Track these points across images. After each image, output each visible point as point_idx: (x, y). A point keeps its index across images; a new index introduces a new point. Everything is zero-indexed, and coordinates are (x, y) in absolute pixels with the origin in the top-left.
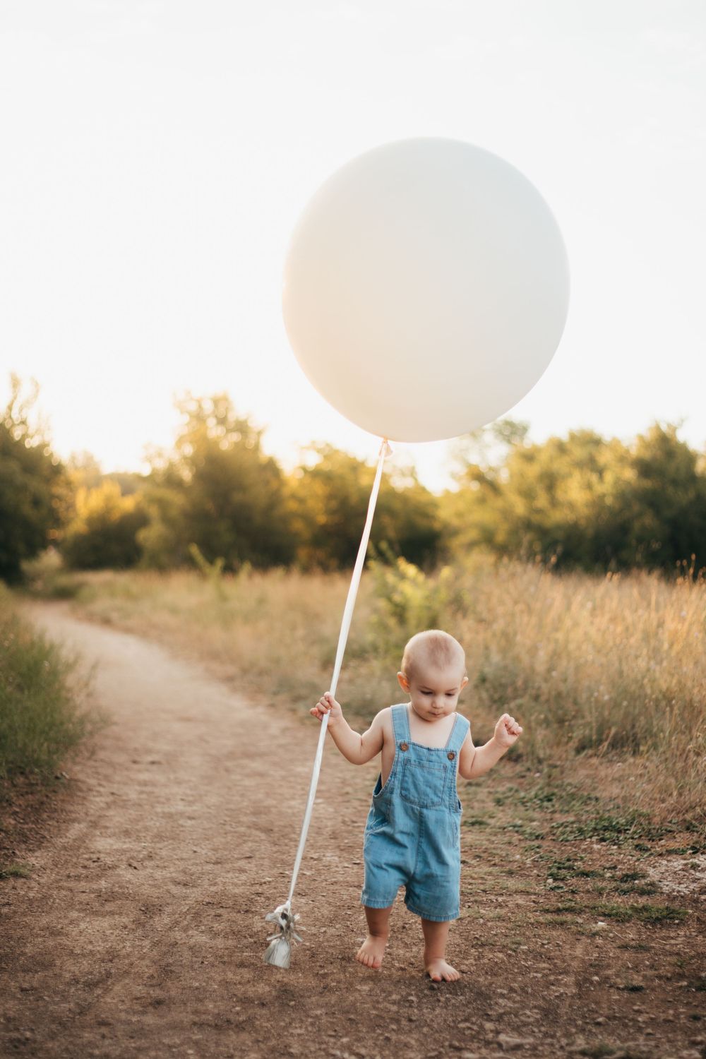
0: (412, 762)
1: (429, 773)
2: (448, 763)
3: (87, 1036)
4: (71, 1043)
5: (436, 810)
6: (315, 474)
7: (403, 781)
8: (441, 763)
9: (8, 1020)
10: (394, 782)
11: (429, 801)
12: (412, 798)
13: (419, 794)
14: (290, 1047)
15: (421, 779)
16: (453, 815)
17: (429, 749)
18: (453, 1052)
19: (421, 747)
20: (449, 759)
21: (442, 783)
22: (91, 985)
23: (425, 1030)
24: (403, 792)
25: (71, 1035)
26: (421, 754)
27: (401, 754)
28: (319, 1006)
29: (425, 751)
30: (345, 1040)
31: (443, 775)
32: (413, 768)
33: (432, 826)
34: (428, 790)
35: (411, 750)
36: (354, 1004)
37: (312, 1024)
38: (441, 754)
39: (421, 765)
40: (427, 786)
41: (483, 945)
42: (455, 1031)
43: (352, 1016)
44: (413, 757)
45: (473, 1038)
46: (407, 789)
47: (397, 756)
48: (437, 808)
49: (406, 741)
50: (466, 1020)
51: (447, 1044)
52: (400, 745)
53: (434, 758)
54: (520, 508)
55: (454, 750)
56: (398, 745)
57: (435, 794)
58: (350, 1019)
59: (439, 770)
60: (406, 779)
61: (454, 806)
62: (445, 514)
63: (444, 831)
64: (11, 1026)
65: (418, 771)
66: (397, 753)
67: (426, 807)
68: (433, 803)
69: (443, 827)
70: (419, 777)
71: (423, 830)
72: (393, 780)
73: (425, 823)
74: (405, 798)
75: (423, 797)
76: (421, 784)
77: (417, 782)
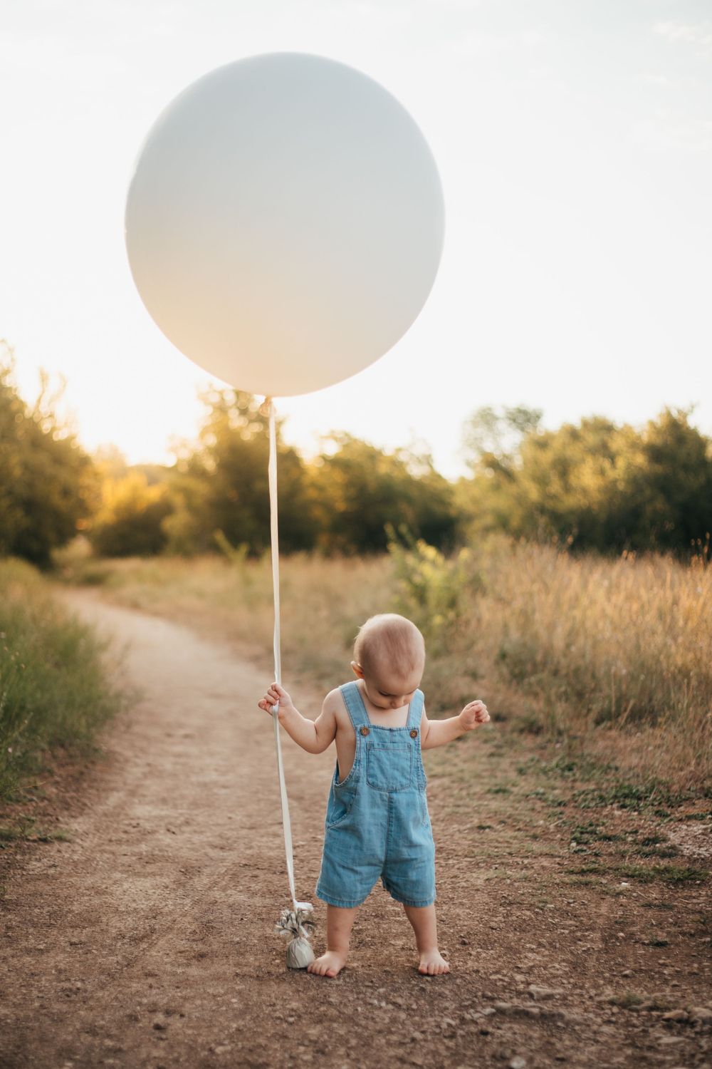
0: (376, 746)
1: (395, 755)
2: (412, 742)
3: (135, 986)
4: (120, 992)
5: (406, 793)
6: (334, 463)
7: (368, 768)
8: (405, 742)
9: (60, 971)
10: (359, 770)
11: (398, 784)
12: (380, 785)
13: (386, 779)
15: (388, 763)
16: (422, 795)
17: (391, 730)
18: (486, 1001)
19: (383, 729)
20: (412, 737)
21: (409, 763)
22: (137, 940)
24: (370, 779)
25: (120, 985)
26: (384, 736)
27: (363, 740)
29: (387, 732)
30: (382, 990)
31: (409, 754)
32: (377, 752)
33: (403, 812)
34: (397, 774)
35: (372, 733)
36: (389, 957)
38: (404, 733)
39: (384, 748)
40: (394, 769)
41: (510, 904)
42: (487, 983)
43: (388, 969)
44: (376, 741)
45: (504, 988)
46: (373, 776)
47: (358, 742)
48: (406, 790)
49: (366, 725)
50: (497, 973)
51: (480, 994)
52: (360, 730)
53: (398, 738)
54: (534, 494)
55: (416, 727)
56: (358, 730)
57: (403, 775)
58: (385, 971)
59: (404, 750)
60: (372, 764)
61: (423, 786)
62: (461, 501)
64: (63, 977)
65: (383, 755)
66: (357, 738)
67: (396, 791)
68: (402, 785)
70: (385, 760)
71: (392, 817)
72: (357, 767)
73: (396, 808)
74: (373, 786)
75: (391, 781)
76: (388, 767)
77: (383, 767)
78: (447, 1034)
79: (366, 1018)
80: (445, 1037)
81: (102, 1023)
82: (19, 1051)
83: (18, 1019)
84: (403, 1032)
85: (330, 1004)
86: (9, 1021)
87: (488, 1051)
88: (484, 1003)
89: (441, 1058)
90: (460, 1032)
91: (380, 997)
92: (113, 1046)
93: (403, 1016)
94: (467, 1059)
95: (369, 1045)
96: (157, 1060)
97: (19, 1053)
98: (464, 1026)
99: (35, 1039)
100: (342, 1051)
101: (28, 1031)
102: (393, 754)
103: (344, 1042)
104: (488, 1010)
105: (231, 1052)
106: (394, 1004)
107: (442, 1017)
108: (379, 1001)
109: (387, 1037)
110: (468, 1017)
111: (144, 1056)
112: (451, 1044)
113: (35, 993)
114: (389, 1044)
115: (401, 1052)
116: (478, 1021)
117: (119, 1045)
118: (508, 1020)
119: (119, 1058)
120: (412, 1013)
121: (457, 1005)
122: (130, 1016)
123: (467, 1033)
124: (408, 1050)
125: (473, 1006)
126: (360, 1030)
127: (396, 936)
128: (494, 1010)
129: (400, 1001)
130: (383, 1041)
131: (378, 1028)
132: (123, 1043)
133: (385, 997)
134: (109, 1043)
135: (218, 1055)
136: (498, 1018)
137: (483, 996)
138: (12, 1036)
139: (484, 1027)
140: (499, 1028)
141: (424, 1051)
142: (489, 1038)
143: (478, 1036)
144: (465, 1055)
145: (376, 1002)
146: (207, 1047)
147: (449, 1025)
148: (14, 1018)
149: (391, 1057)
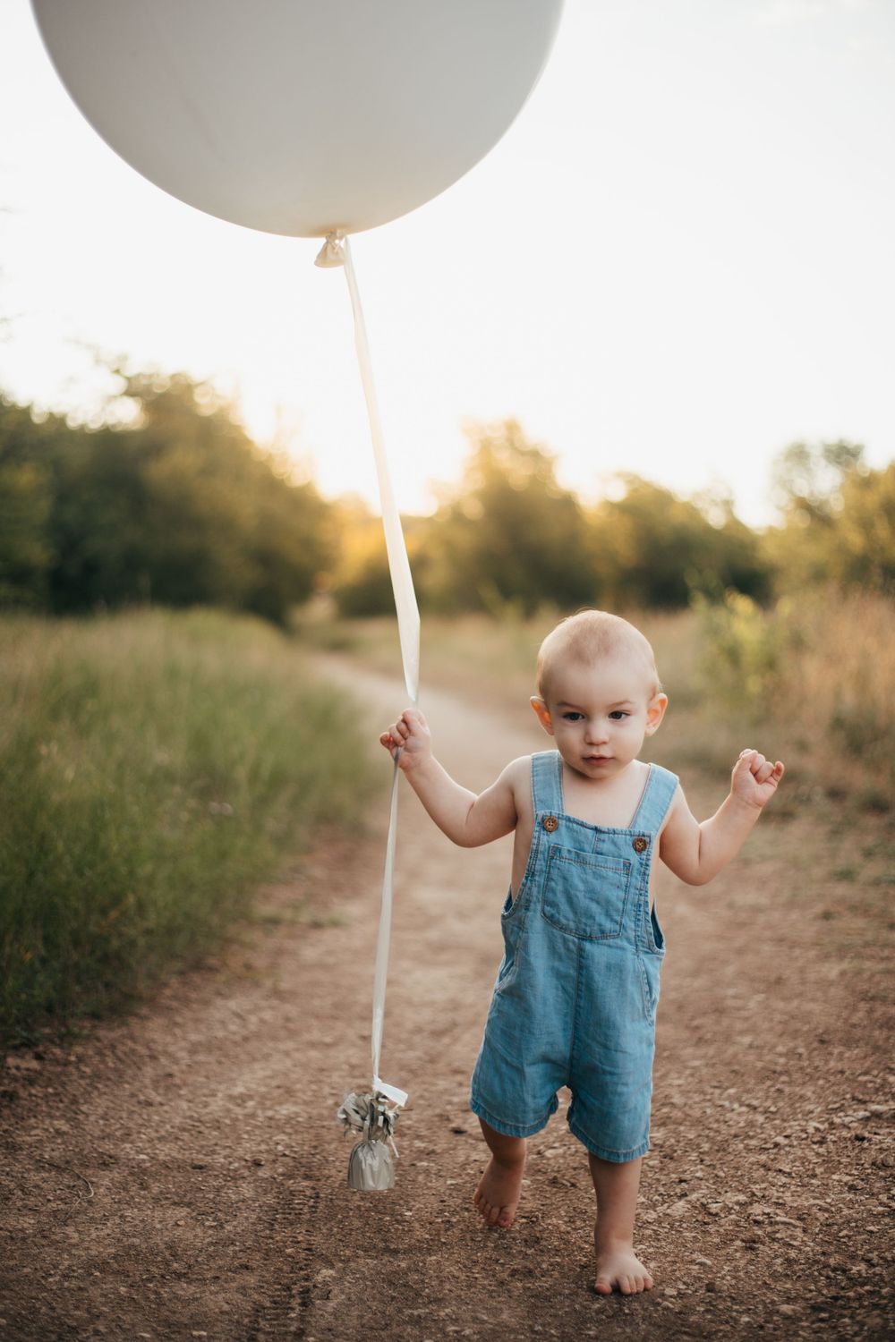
0: (565, 854)
1: (597, 875)
2: (634, 858)
3: (442, 1084)
4: (425, 1090)
5: (609, 946)
7: (546, 889)
8: (620, 857)
9: (353, 1067)
10: (530, 889)
11: (596, 928)
12: (564, 921)
13: (575, 913)
14: (671, 1098)
15: (581, 886)
16: (642, 956)
17: (597, 830)
18: (857, 1104)
19: (582, 825)
20: (636, 850)
21: (622, 894)
22: (438, 1034)
23: (821, 1082)
24: (548, 909)
25: (424, 1083)
26: (582, 838)
27: (544, 838)
28: (695, 1058)
29: (590, 833)
30: (732, 1091)
31: (624, 880)
32: (564, 865)
33: (600, 978)
34: (594, 907)
35: (563, 830)
36: (735, 1055)
37: (692, 1075)
38: (620, 839)
39: (581, 861)
40: (592, 899)
41: (873, 998)
42: (856, 1084)
43: (736, 1067)
44: (567, 844)
45: (877, 1090)
46: (553, 905)
47: (535, 841)
48: (611, 941)
49: (555, 812)
50: (866, 1073)
51: (848, 1096)
52: (543, 820)
53: (606, 847)
55: (647, 833)
56: (539, 820)
57: (608, 915)
58: (733, 1071)
59: (616, 870)
60: (553, 884)
61: (646, 941)
63: (622, 986)
64: (357, 1073)
65: (574, 871)
66: (536, 834)
67: (590, 939)
68: (602, 932)
69: (621, 979)
70: (577, 882)
71: (582, 983)
72: (529, 882)
73: (587, 968)
74: (551, 920)
75: (584, 920)
76: (581, 895)
77: (572, 892)
78: (815, 1139)
79: (717, 1121)
80: (814, 1143)
81: (409, 1122)
82: (317, 1151)
83: (310, 1118)
84: (763, 1136)
85: (673, 1105)
86: (300, 1119)
87: (866, 1159)
88: (855, 1107)
89: (811, 1166)
90: (830, 1137)
91: (731, 1099)
92: (425, 1148)
93: (760, 1119)
94: (842, 1166)
95: (724, 1150)
96: (478, 1163)
97: (317, 1154)
98: (834, 1131)
99: (333, 1139)
100: (694, 1156)
101: (325, 1130)
102: (594, 873)
103: (695, 1147)
104: (861, 1114)
105: (563, 1156)
106: (748, 1106)
107: (807, 1121)
108: (731, 1102)
109: (745, 1142)
110: (837, 1120)
111: (462, 1159)
112: (822, 1150)
113: (327, 1090)
114: (748, 1149)
115: (763, 1158)
116: (850, 1125)
117: (431, 1147)
118: (885, 1124)
119: (434, 1161)
120: (772, 1116)
121: (824, 1108)
122: (440, 1116)
123: (839, 1138)
124: (772, 1157)
125: (841, 1108)
126: (712, 1134)
127: (742, 1033)
128: (868, 1114)
129: (755, 1103)
130: (741, 1146)
131: (733, 1132)
132: (435, 1145)
133: (738, 1099)
134: (418, 1144)
135: (548, 1159)
136: (874, 1122)
137: (854, 1098)
138: (306, 1135)
139: (859, 1132)
140: (876, 1134)
141: (791, 1157)
142: (866, 1144)
143: (852, 1142)
144: (840, 1163)
145: (727, 1104)
146: (535, 1150)
147: (817, 1130)
148: (305, 1115)
149: (753, 1164)
